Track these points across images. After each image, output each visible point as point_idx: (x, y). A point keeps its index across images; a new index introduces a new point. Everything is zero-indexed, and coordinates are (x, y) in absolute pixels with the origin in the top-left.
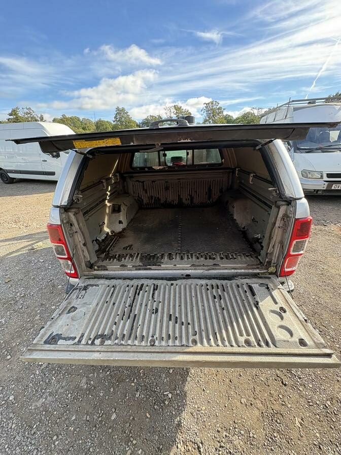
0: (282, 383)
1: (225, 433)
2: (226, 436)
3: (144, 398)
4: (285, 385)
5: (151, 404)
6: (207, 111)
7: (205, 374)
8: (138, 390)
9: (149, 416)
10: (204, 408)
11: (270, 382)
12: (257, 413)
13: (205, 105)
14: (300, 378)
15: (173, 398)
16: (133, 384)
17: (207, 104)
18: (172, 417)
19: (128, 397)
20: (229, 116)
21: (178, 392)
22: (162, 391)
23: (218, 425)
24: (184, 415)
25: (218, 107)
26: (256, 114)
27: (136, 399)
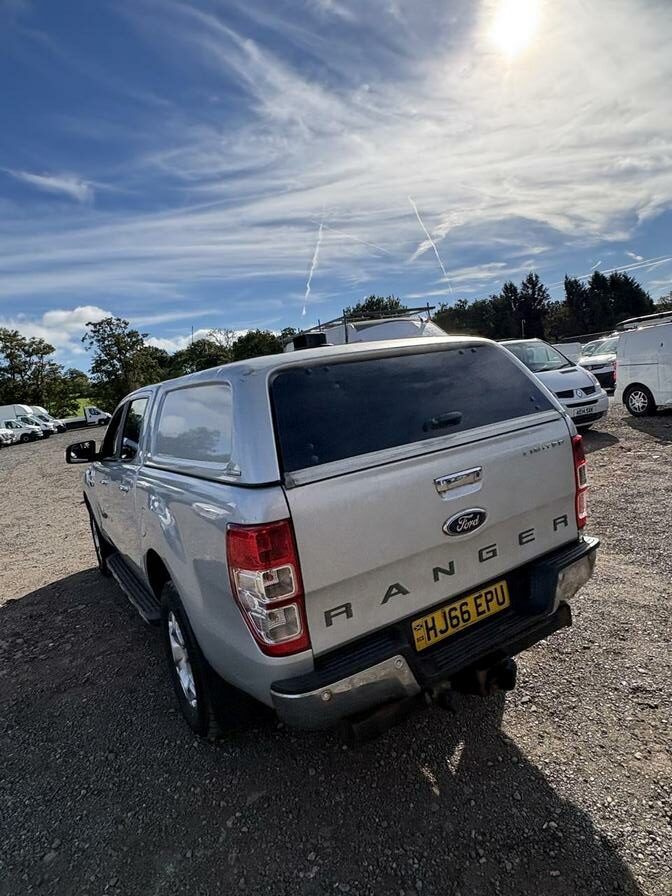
0: (651, 707)
1: (659, 803)
2: (663, 803)
3: (522, 860)
4: (656, 707)
5: (541, 857)
6: (99, 341)
7: (564, 763)
8: (501, 858)
9: (557, 873)
10: (609, 799)
11: (639, 715)
12: (662, 756)
13: (91, 327)
14: (661, 690)
15: (561, 823)
16: (483, 860)
17: (95, 325)
18: (587, 844)
19: (498, 883)
20: (157, 349)
21: (558, 811)
22: (536, 829)
23: (644, 802)
24: (597, 827)
25: (127, 331)
26: (224, 344)
27: (513, 872)
